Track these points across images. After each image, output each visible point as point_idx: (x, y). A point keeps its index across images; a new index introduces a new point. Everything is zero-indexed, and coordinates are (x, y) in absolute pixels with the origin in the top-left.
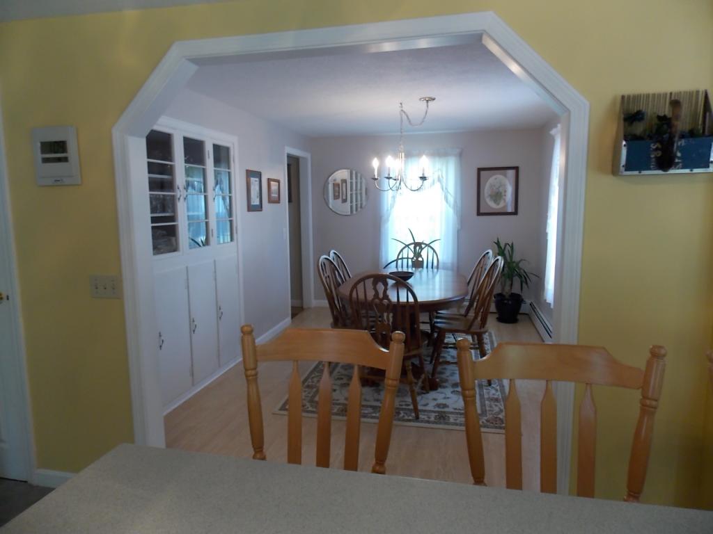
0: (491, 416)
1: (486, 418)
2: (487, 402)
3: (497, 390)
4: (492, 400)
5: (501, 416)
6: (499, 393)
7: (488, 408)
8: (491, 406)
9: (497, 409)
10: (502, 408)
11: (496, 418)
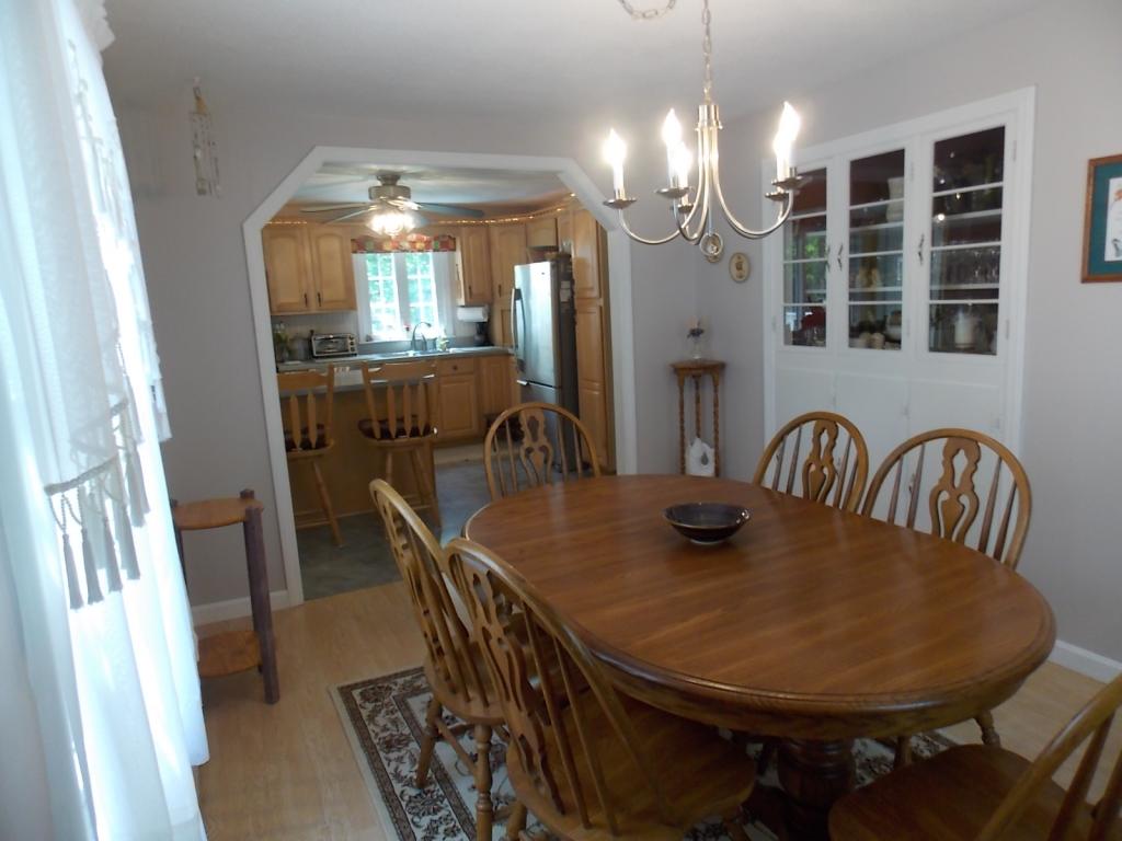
0: (386, 701)
1: (394, 693)
2: (407, 731)
3: (397, 775)
4: (399, 742)
5: (370, 706)
6: (390, 770)
7: (399, 714)
8: (395, 722)
9: (381, 719)
10: (371, 727)
11: (376, 700)
